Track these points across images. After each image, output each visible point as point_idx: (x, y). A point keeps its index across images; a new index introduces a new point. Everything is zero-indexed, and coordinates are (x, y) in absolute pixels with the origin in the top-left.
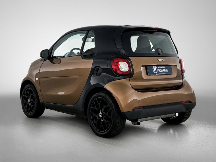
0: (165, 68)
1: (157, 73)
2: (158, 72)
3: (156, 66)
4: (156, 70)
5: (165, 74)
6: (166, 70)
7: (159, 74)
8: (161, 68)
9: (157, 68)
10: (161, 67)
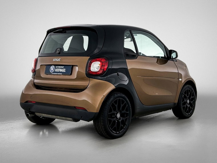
0: (62, 68)
1: (53, 73)
2: (55, 72)
3: (54, 65)
4: (53, 69)
5: (61, 74)
6: (64, 70)
7: (55, 74)
8: (58, 68)
9: (54, 68)
10: (60, 67)
